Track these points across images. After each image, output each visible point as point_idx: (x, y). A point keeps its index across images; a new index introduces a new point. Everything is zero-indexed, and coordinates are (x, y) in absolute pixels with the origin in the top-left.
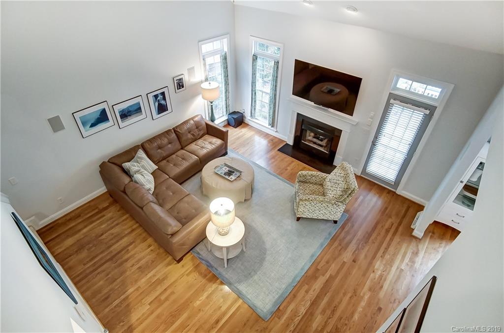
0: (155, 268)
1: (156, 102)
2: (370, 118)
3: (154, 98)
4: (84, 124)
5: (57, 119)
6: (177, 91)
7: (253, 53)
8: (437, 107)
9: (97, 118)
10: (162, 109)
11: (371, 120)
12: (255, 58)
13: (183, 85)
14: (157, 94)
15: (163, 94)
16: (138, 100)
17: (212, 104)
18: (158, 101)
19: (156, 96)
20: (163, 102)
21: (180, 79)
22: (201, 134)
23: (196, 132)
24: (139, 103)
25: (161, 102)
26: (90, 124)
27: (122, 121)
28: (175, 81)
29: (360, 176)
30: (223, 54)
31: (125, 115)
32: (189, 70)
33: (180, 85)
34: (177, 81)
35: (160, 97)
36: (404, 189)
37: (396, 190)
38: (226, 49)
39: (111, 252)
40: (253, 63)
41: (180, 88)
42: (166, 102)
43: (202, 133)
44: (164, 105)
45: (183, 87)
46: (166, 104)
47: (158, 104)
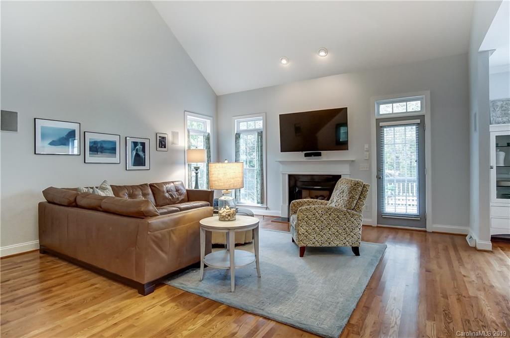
0: (99, 303)
1: (134, 150)
2: (366, 151)
3: (133, 144)
4: (43, 136)
5: (13, 115)
6: (159, 149)
7: (236, 132)
8: (424, 116)
9: (62, 136)
10: (139, 161)
11: (368, 153)
12: (238, 136)
13: (165, 144)
14: (137, 142)
15: (143, 144)
16: (115, 139)
17: (197, 172)
18: (137, 150)
19: (135, 144)
20: (141, 153)
21: (163, 138)
23: (176, 195)
24: (115, 143)
25: (139, 153)
26: (51, 141)
27: (90, 154)
28: (158, 137)
29: (377, 227)
30: (206, 134)
31: (96, 148)
32: (173, 133)
33: (162, 143)
34: (160, 138)
35: (139, 147)
36: (434, 222)
37: (426, 227)
38: (209, 131)
39: (17, 294)
40: (236, 141)
41: (161, 147)
42: (145, 155)
43: (182, 197)
44: (142, 158)
45: (165, 147)
46: (145, 157)
47: (136, 153)
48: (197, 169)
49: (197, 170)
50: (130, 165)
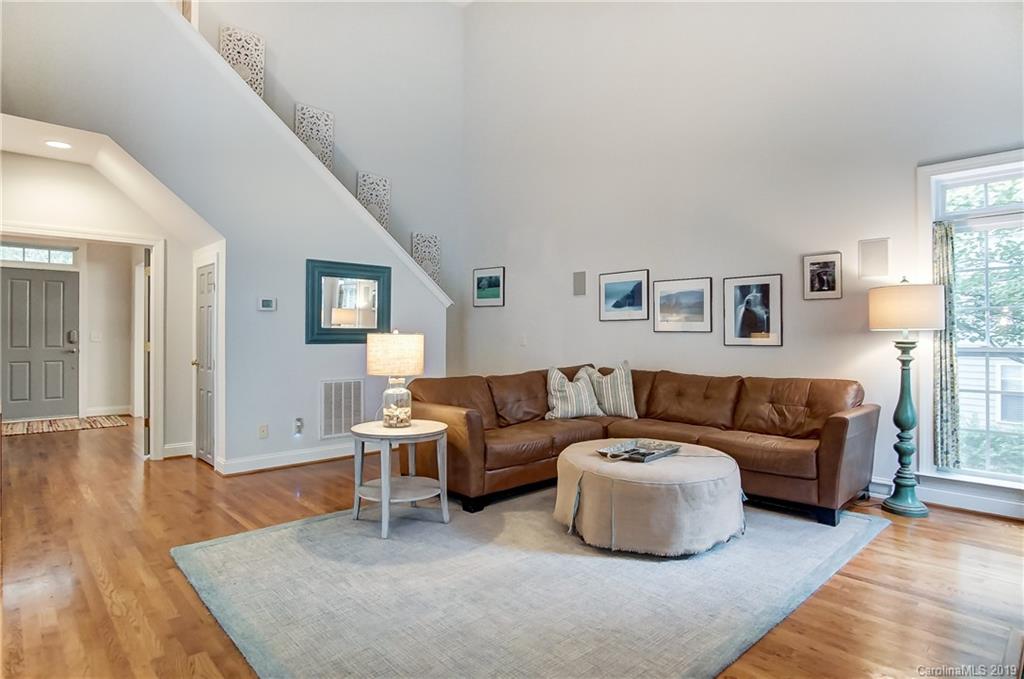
1: (741, 303)
3: (738, 291)
6: (810, 295)
9: (626, 294)
10: (752, 324)
13: (834, 281)
14: (749, 286)
15: (764, 289)
16: (702, 286)
17: (905, 358)
18: (748, 302)
19: (744, 290)
20: (759, 310)
21: (826, 265)
22: (807, 428)
24: (700, 295)
25: (754, 309)
26: (615, 302)
27: (661, 316)
28: (807, 265)
32: (865, 245)
33: (823, 278)
34: (815, 267)
35: (755, 295)
41: (820, 290)
42: (767, 313)
44: (762, 321)
45: (832, 288)
46: (768, 318)
47: (746, 309)
48: (905, 348)
49: (905, 351)
50: (732, 336)
